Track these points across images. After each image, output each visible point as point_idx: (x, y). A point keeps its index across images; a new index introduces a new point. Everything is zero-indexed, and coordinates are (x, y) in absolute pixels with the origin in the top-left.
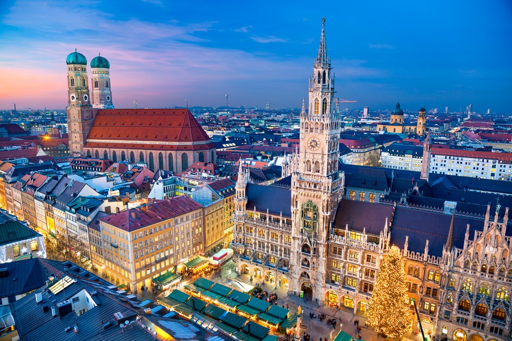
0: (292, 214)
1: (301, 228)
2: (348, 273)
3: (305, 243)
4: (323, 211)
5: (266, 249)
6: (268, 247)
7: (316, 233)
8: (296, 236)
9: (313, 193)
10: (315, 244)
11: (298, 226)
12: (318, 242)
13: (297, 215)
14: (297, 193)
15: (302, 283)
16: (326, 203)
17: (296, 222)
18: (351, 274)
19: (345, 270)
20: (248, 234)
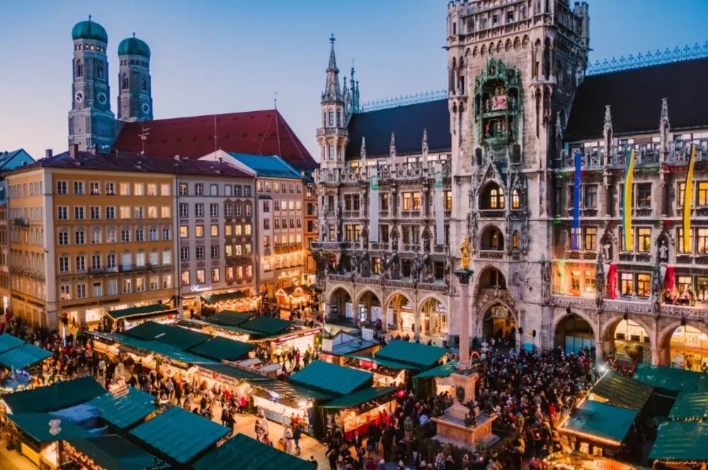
0: (452, 114)
1: (476, 146)
2: (622, 257)
3: (488, 180)
4: (535, 74)
5: (390, 240)
6: (395, 234)
7: (517, 149)
8: (463, 173)
9: (502, 37)
10: (517, 178)
11: (466, 144)
12: (524, 171)
13: (466, 114)
14: (463, 52)
15: (484, 309)
16: (542, 47)
17: (464, 133)
18: (629, 257)
19: (611, 250)
20: (348, 214)
